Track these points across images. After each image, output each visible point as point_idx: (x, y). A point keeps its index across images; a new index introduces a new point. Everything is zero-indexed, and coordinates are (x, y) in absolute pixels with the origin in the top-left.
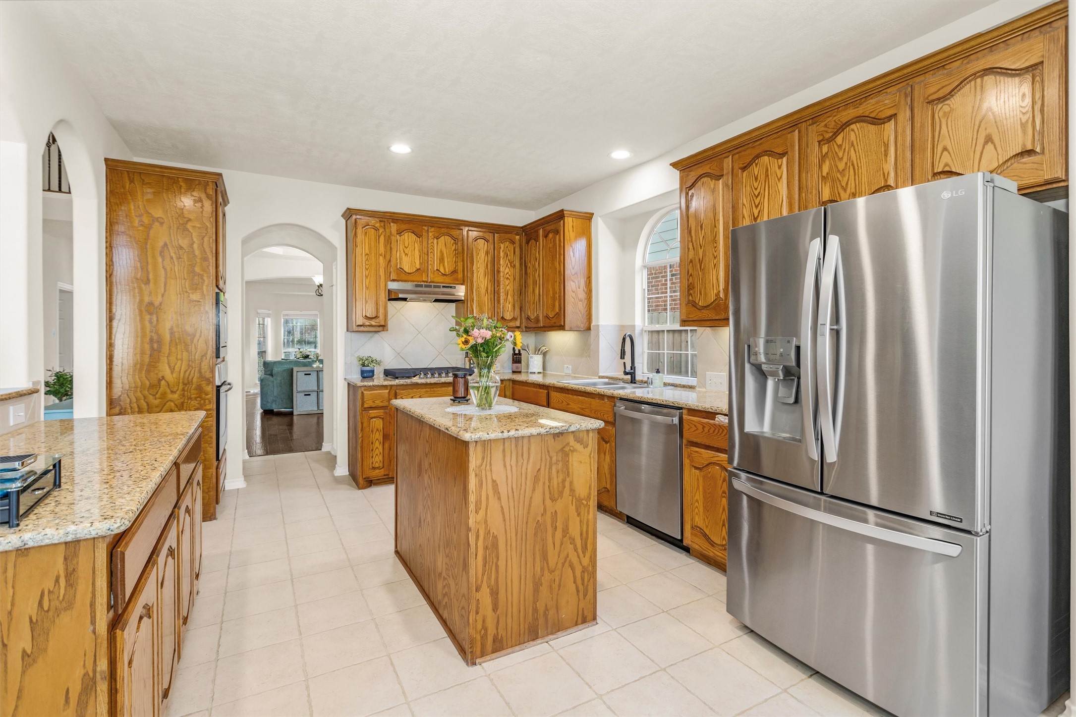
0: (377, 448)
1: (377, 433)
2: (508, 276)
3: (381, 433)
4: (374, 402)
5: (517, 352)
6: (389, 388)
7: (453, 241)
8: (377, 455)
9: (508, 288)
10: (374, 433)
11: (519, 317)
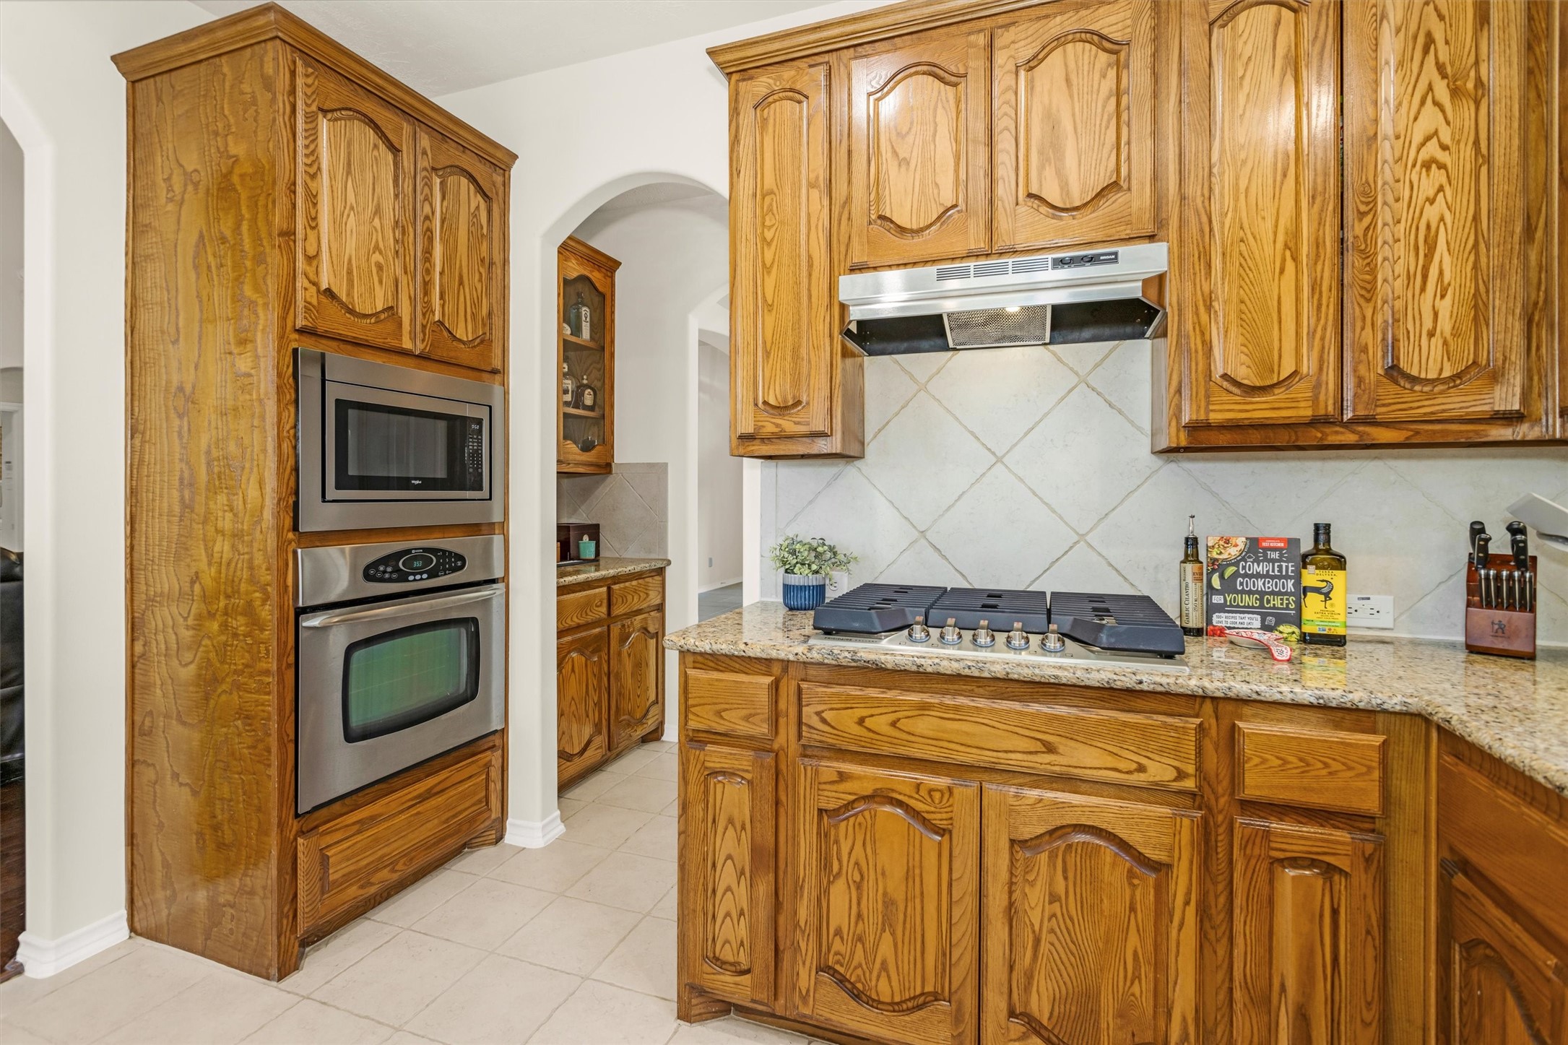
0: (729, 889)
1: (731, 831)
2: (1432, 149)
3: (746, 838)
4: (719, 714)
5: (1500, 544)
6: (777, 669)
7: (1103, 57)
8: (728, 914)
9: (1431, 213)
10: (720, 829)
11: (1517, 357)
